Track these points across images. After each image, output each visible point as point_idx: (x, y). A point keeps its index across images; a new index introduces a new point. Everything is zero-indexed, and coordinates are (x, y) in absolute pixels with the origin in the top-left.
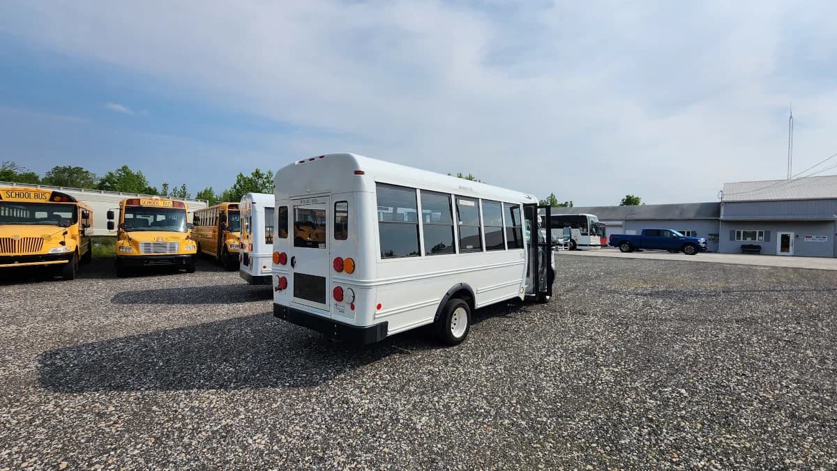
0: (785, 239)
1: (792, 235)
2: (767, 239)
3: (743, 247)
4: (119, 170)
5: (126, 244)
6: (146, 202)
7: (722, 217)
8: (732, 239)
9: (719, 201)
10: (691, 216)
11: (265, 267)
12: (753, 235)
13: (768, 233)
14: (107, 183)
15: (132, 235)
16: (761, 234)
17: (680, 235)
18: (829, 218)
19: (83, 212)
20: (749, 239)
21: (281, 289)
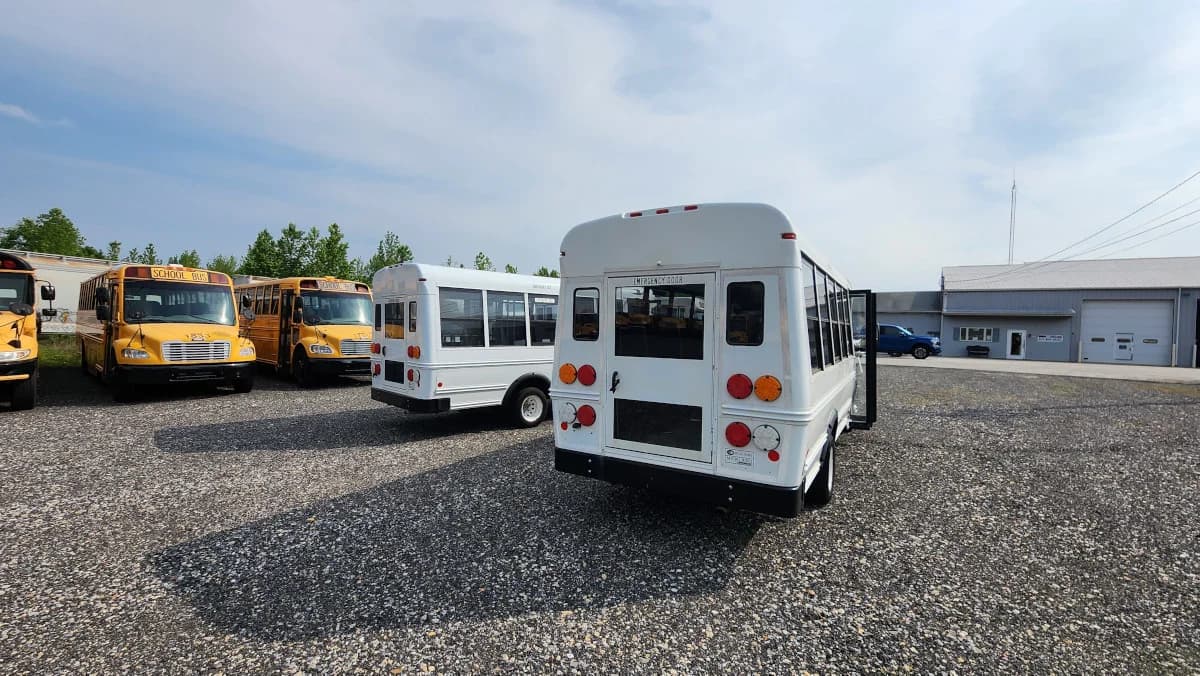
0: (1016, 337)
1: (1023, 334)
2: (996, 339)
3: (969, 348)
4: (44, 216)
5: (136, 345)
6: (162, 274)
7: (945, 311)
8: (956, 339)
9: (939, 289)
10: (906, 308)
11: (440, 385)
12: (980, 334)
13: (997, 331)
14: (21, 238)
15: (148, 329)
16: (989, 333)
17: (909, 333)
18: (1065, 313)
19: (43, 288)
20: (975, 339)
21: (577, 426)
